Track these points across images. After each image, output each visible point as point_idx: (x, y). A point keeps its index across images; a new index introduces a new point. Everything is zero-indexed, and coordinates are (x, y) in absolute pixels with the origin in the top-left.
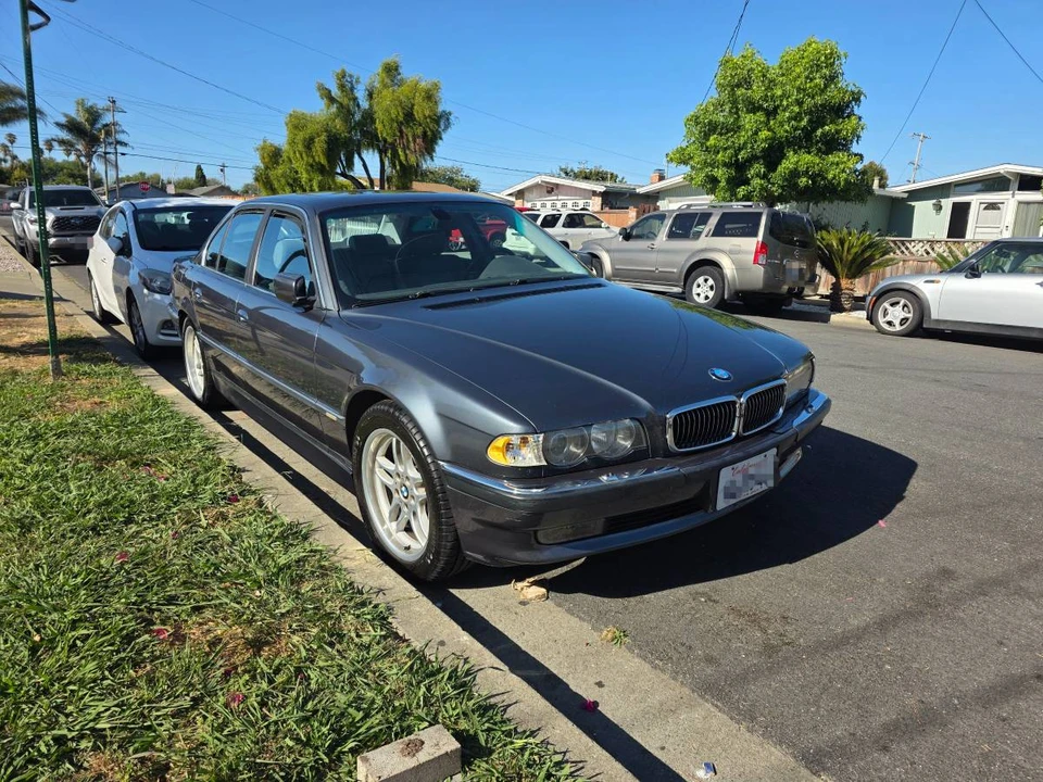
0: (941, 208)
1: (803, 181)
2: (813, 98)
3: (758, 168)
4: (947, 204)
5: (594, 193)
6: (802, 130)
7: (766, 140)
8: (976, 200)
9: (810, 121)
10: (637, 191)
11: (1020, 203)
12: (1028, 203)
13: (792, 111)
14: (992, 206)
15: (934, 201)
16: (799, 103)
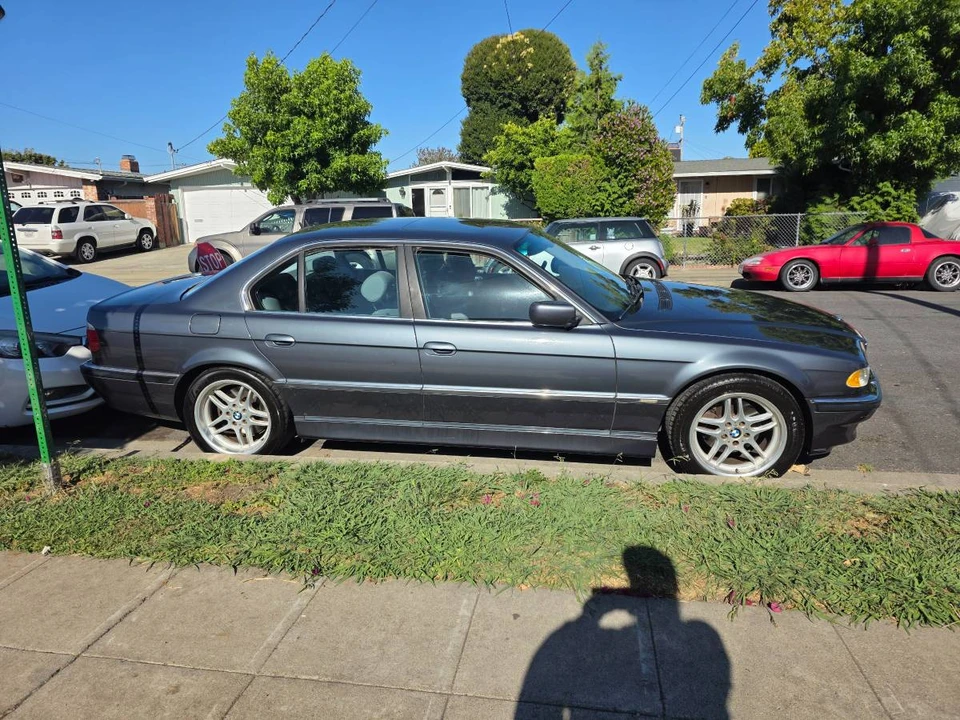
0: (404, 193)
1: (354, 177)
2: (348, 107)
3: (313, 164)
4: (408, 189)
5: (86, 182)
6: (342, 132)
7: (317, 141)
8: (428, 187)
9: (348, 126)
10: (145, 180)
11: (454, 189)
12: (459, 189)
13: (332, 117)
14: (438, 192)
15: (399, 188)
16: (338, 111)
